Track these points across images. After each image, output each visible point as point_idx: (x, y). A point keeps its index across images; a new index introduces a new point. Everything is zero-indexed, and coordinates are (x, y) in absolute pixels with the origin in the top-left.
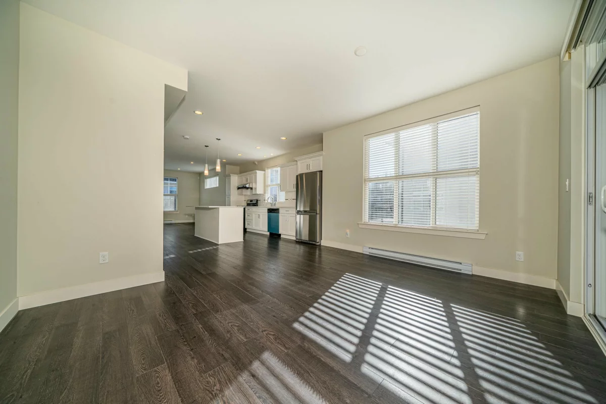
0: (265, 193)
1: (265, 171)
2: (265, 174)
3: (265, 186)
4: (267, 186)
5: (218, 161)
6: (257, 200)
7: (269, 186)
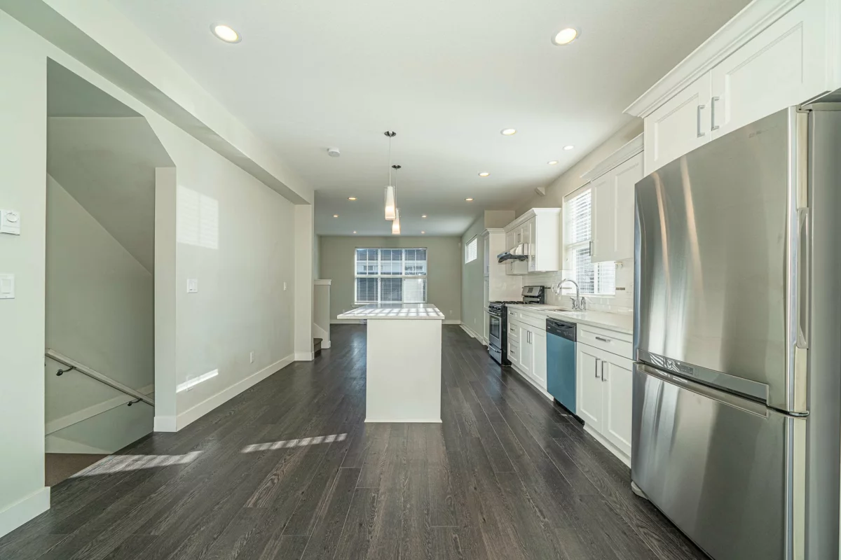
0: (560, 268)
1: (560, 206)
2: (560, 215)
3: (561, 249)
4: (567, 249)
5: (390, 192)
6: (543, 289)
7: (574, 246)
